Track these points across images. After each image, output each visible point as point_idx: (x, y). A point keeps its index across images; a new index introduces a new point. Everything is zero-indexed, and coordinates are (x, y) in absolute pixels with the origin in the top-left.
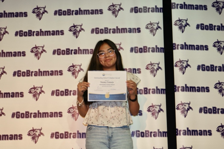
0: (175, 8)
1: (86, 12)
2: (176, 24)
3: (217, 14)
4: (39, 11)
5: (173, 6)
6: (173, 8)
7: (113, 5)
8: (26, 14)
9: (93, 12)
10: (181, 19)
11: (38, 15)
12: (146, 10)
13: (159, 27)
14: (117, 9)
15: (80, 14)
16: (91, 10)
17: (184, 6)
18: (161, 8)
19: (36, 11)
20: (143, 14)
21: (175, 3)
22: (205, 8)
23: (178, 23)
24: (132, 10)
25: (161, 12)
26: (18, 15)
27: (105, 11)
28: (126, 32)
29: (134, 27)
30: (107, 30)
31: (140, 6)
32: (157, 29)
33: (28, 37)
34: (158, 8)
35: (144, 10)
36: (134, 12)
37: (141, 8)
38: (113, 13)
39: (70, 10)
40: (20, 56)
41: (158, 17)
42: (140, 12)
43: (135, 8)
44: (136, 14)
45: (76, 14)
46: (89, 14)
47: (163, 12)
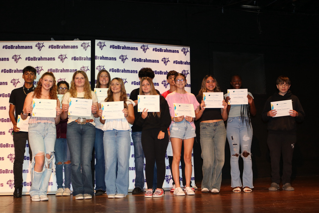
0: (97, 59)
1: (45, 59)
2: (97, 69)
3: (122, 62)
4: (16, 58)
5: (96, 58)
6: (96, 59)
7: (61, 55)
8: (8, 59)
9: (49, 59)
10: (100, 65)
11: (15, 60)
12: (81, 59)
13: (88, 69)
14: (64, 57)
15: (41, 60)
16: (48, 58)
17: (103, 58)
18: (89, 58)
19: (14, 57)
20: (79, 61)
21: (97, 56)
22: (115, 59)
23: (99, 68)
24: (72, 59)
25: (89, 60)
26: (3, 59)
27: (57, 58)
28: (69, 72)
29: (73, 69)
30: (57, 71)
31: (77, 56)
32: (87, 70)
33: (9, 73)
34: (88, 58)
35: (80, 58)
36: (73, 60)
37: (78, 58)
38: (61, 60)
39: (35, 57)
40: (4, 85)
41: (88, 64)
42: (77, 60)
43: (74, 57)
44: (75, 61)
45: (39, 60)
46: (47, 60)
47: (91, 60)
